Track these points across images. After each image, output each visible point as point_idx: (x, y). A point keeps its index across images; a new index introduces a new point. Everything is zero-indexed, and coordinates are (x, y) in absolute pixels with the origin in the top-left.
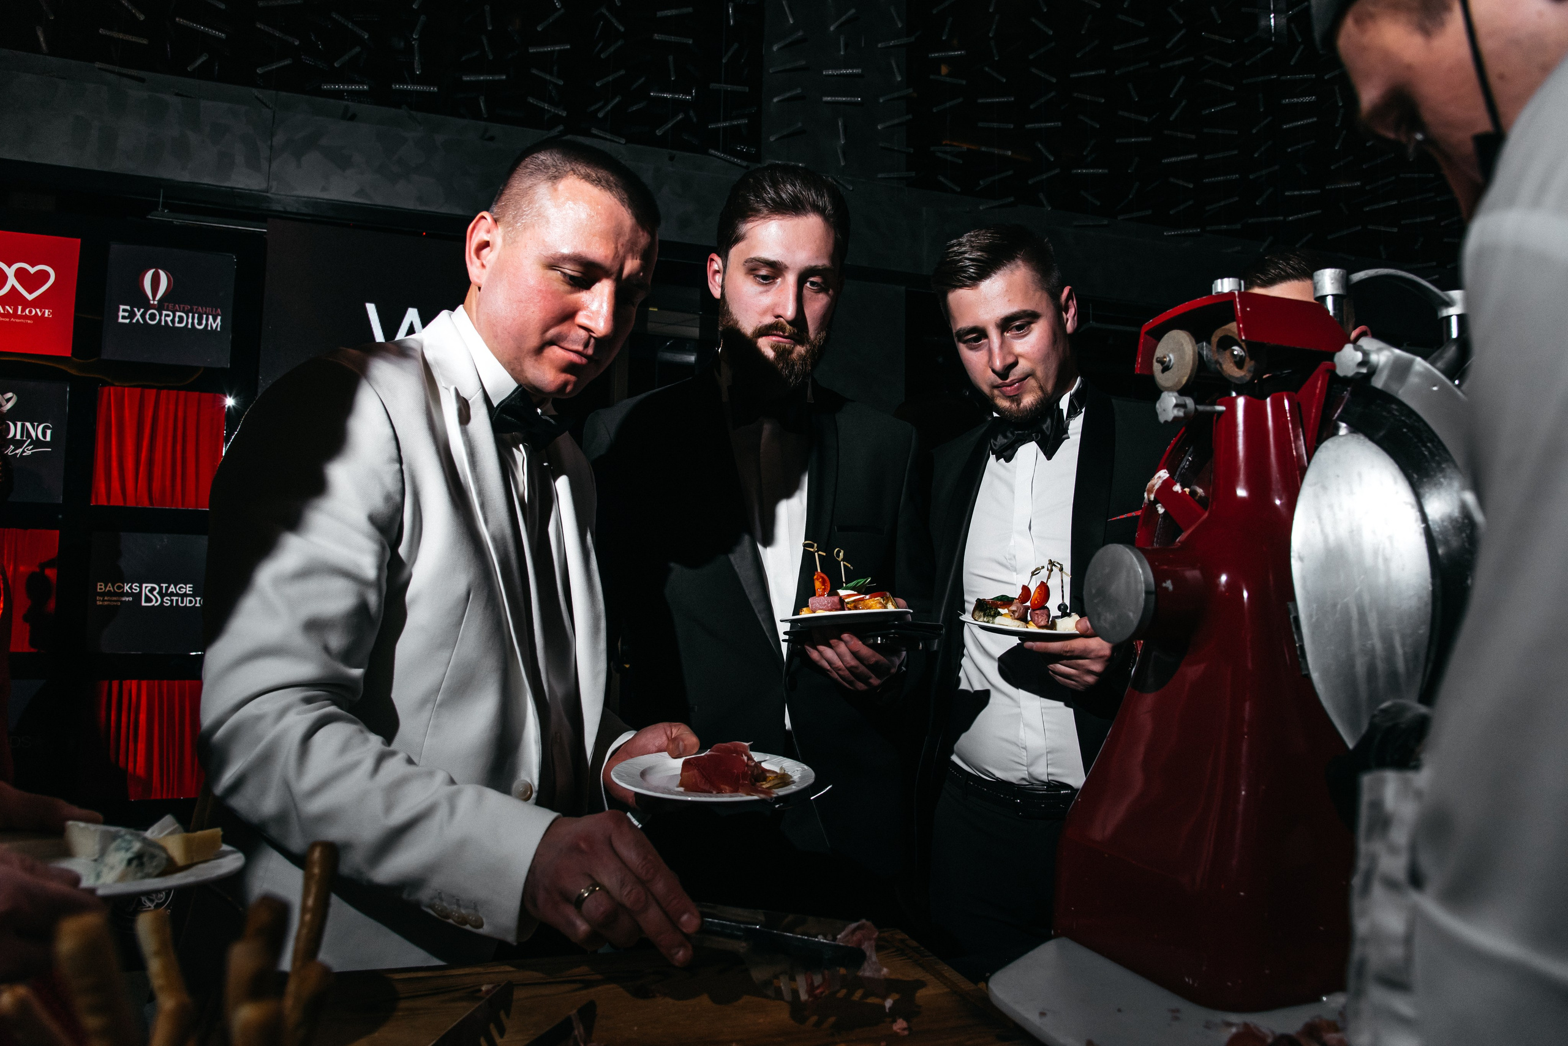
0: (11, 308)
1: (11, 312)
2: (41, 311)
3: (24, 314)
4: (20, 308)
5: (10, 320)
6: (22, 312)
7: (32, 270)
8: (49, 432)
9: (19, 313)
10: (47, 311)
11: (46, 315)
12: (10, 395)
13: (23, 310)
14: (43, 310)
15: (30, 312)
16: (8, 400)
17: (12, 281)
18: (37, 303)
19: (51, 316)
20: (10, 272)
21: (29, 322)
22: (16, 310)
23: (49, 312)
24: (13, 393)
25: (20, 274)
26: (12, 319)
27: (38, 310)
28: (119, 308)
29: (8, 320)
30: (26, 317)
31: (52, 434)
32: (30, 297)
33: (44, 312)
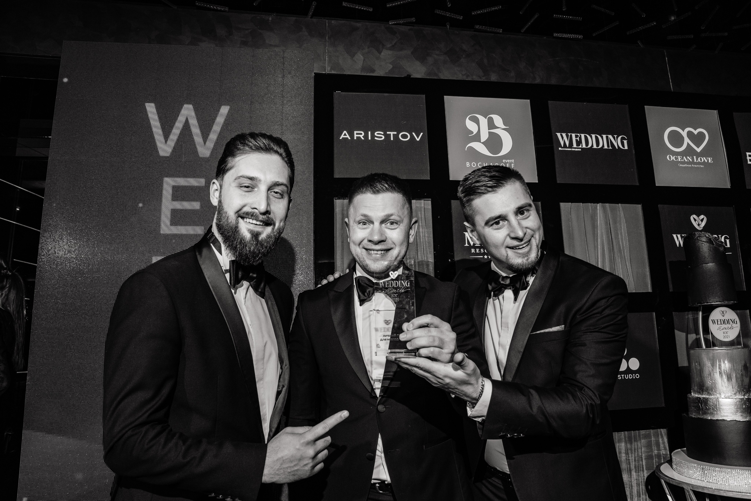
0: (690, 158)
1: (691, 160)
2: (706, 159)
3: (698, 161)
4: (695, 157)
5: (691, 166)
6: (697, 161)
7: (696, 132)
8: (728, 241)
9: (695, 161)
10: (709, 158)
11: (710, 162)
12: (702, 217)
13: (697, 159)
14: (707, 158)
15: (701, 160)
16: (702, 220)
17: (687, 140)
18: (703, 154)
19: (712, 162)
20: (684, 133)
21: (702, 166)
22: (693, 159)
23: (711, 159)
24: (704, 215)
25: (690, 134)
26: (693, 165)
27: (704, 158)
28: (746, 154)
29: (690, 166)
30: (699, 163)
31: (730, 242)
32: (699, 150)
33: (708, 159)
